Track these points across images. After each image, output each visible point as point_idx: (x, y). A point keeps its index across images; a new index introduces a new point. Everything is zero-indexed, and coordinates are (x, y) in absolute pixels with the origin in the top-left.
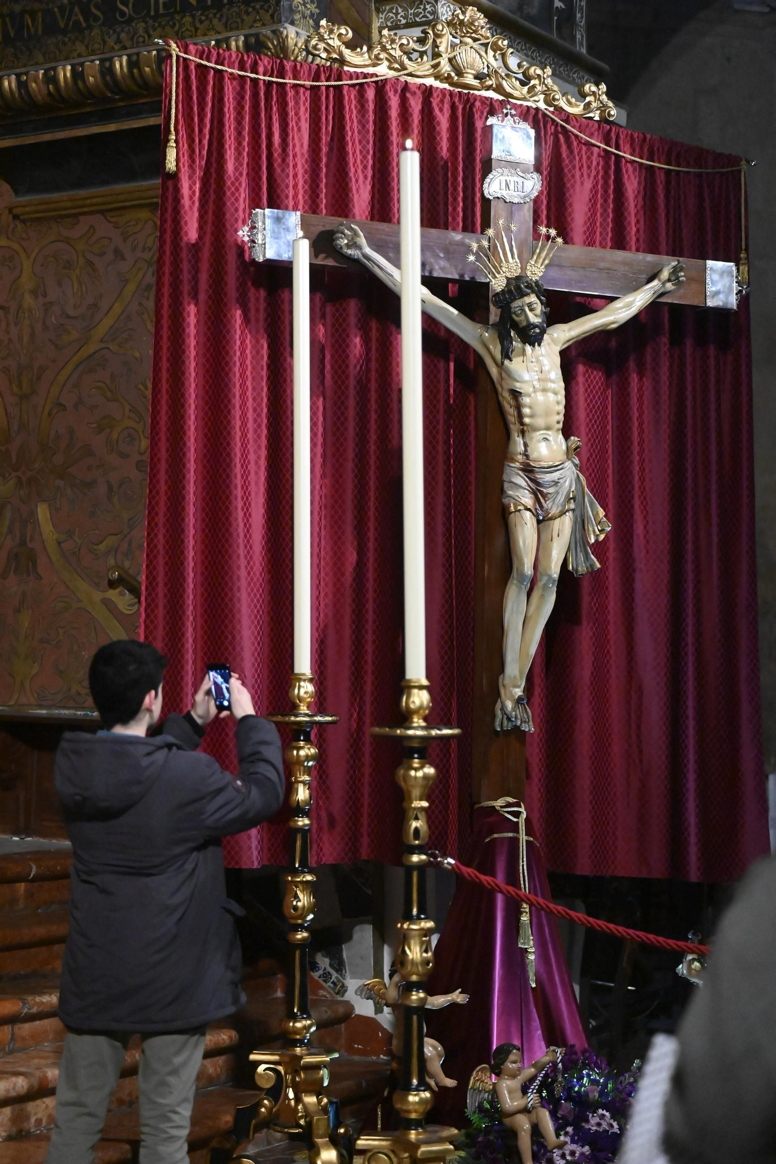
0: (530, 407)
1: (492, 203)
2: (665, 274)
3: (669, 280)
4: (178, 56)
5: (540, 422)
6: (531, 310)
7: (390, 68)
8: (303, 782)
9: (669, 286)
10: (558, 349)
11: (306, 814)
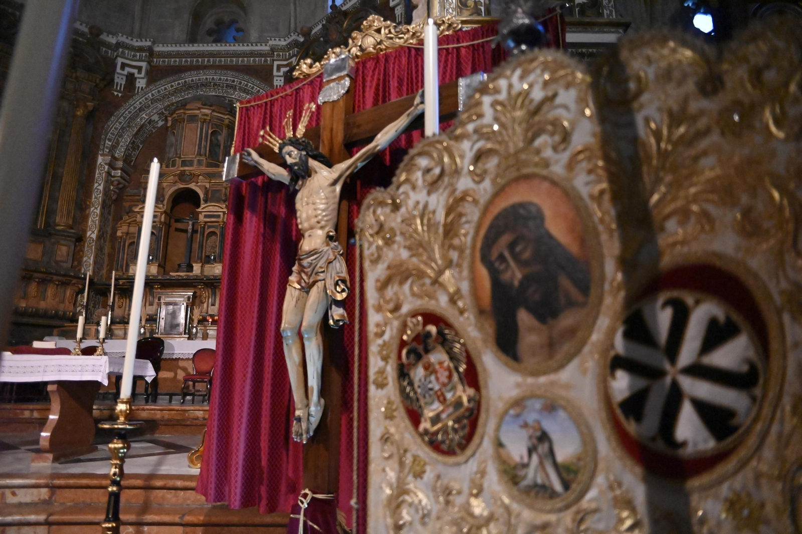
0: (300, 217)
1: (323, 107)
2: (417, 101)
3: (421, 103)
4: (239, 108)
5: (306, 225)
9: (422, 107)
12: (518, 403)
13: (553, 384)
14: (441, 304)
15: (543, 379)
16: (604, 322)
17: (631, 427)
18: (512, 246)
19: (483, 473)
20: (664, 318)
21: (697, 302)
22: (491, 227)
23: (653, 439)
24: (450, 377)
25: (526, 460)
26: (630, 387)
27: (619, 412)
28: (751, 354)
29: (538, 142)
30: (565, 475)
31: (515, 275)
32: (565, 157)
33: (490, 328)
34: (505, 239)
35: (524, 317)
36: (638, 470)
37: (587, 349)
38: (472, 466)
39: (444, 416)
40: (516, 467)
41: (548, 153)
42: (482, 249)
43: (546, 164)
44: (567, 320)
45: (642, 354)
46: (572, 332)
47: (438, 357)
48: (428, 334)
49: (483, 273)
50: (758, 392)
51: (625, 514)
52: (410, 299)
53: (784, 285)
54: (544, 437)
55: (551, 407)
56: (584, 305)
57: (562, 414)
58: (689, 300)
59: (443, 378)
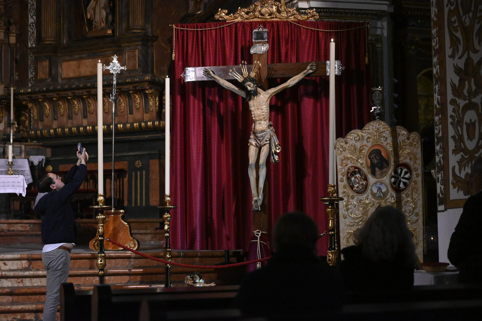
0: (254, 114)
1: (253, 55)
2: (308, 68)
3: (310, 69)
4: (175, 29)
5: (257, 118)
6: (249, 86)
7: (241, 18)
8: (167, 224)
9: (311, 71)
10: (268, 96)
11: (168, 232)
12: (376, 183)
13: (382, 180)
14: (359, 165)
15: (380, 179)
16: (391, 171)
17: (394, 186)
18: (375, 156)
19: (368, 196)
20: (400, 170)
21: (404, 169)
22: (371, 152)
23: (397, 187)
24: (361, 179)
25: (377, 192)
26: (394, 180)
27: (392, 184)
28: (409, 176)
29: (381, 138)
30: (383, 194)
31: (376, 161)
32: (386, 143)
33: (370, 170)
34: (374, 155)
35: (377, 169)
36: (395, 192)
37: (388, 174)
38: (366, 195)
39: (359, 187)
40: (375, 194)
41: (383, 141)
42: (369, 156)
43: (382, 143)
44: (385, 170)
45: (396, 175)
46: (385, 172)
47: (358, 175)
48: (356, 171)
49: (369, 160)
50: (410, 180)
51: (392, 198)
52: (350, 163)
53: (414, 167)
54: (380, 188)
55: (381, 184)
56: (388, 168)
57: (383, 184)
58: (403, 168)
59: (359, 179)
